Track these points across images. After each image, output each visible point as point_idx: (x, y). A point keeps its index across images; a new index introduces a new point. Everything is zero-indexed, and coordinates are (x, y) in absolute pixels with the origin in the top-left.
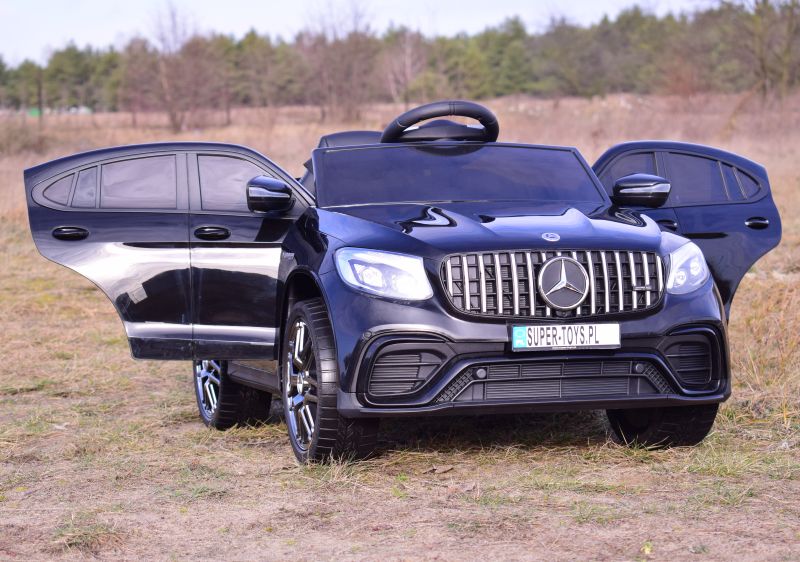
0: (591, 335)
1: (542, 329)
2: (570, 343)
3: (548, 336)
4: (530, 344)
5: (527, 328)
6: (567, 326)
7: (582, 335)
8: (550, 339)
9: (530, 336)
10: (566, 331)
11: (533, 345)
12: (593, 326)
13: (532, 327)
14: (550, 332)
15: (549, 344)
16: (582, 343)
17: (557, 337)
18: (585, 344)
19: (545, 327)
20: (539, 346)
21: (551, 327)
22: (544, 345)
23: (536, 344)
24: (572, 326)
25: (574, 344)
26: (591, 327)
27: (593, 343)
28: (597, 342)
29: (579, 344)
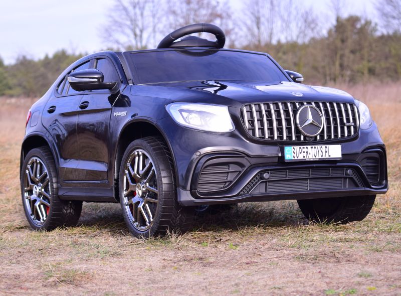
0: (326, 152)
1: (300, 148)
2: (315, 156)
3: (304, 152)
4: (294, 157)
5: (293, 147)
6: (313, 146)
7: (322, 151)
8: (305, 154)
9: (294, 153)
10: (313, 149)
11: (296, 158)
12: (327, 146)
13: (295, 147)
14: (304, 150)
15: (304, 157)
16: (322, 156)
17: (308, 153)
18: (323, 157)
19: (302, 147)
20: (299, 158)
21: (305, 147)
22: (302, 158)
23: (298, 157)
24: (316, 146)
25: (317, 157)
26: (326, 147)
27: (327, 157)
28: (330, 156)
29: (320, 157)
